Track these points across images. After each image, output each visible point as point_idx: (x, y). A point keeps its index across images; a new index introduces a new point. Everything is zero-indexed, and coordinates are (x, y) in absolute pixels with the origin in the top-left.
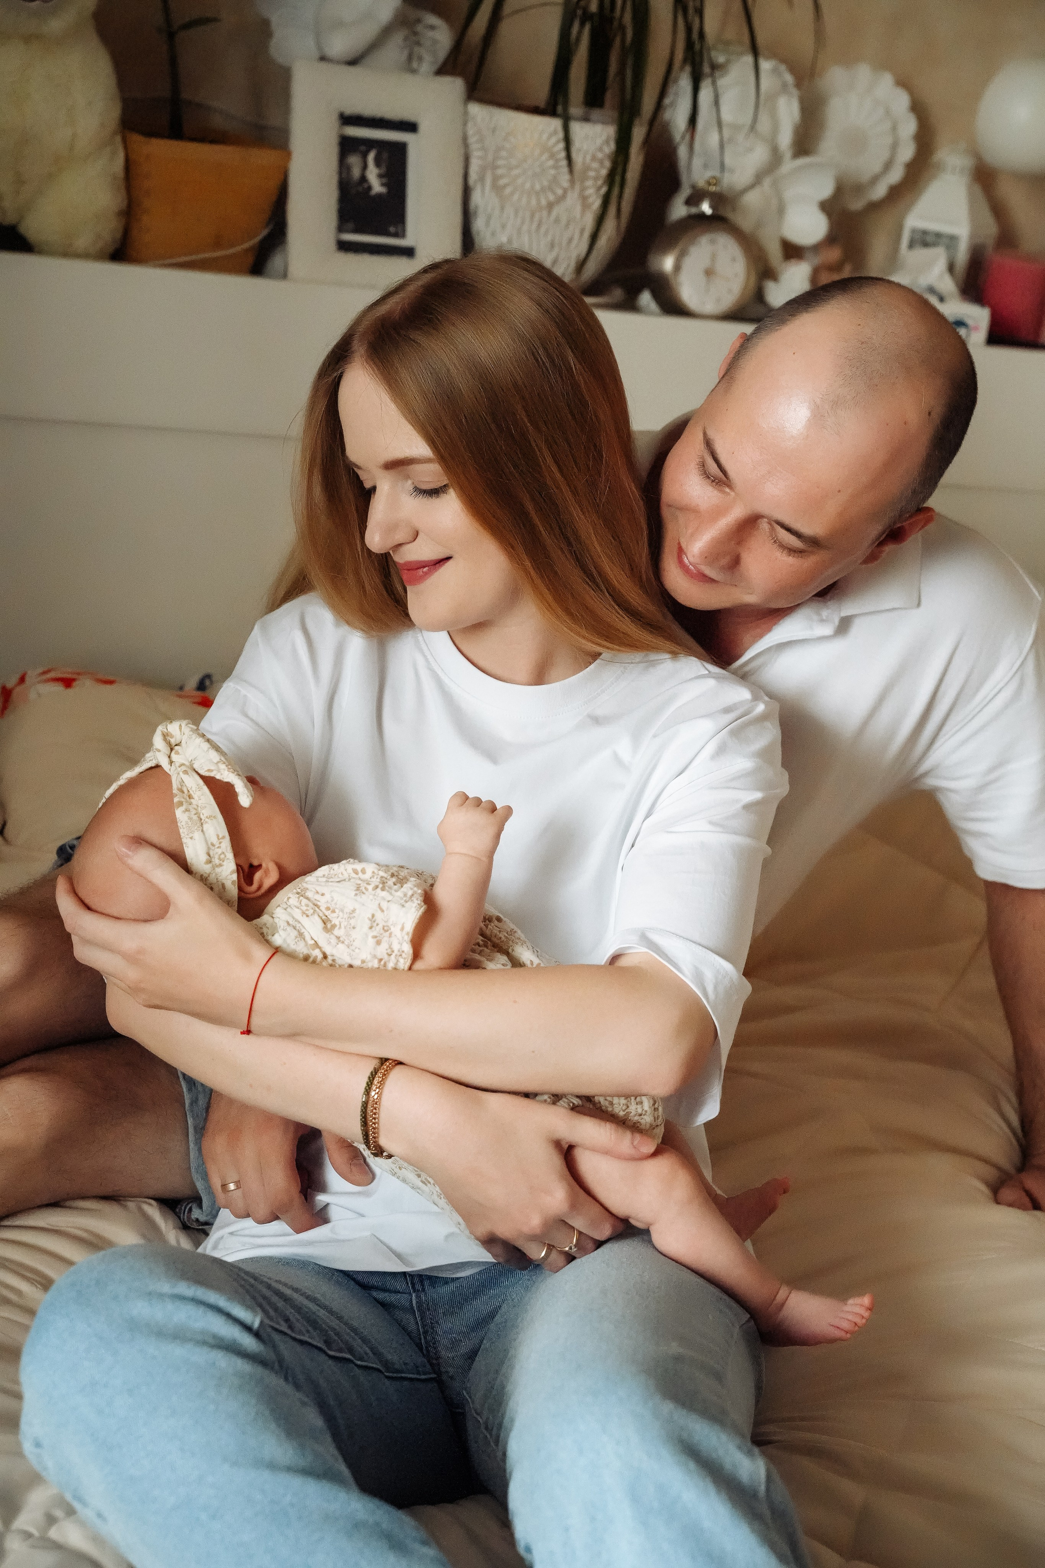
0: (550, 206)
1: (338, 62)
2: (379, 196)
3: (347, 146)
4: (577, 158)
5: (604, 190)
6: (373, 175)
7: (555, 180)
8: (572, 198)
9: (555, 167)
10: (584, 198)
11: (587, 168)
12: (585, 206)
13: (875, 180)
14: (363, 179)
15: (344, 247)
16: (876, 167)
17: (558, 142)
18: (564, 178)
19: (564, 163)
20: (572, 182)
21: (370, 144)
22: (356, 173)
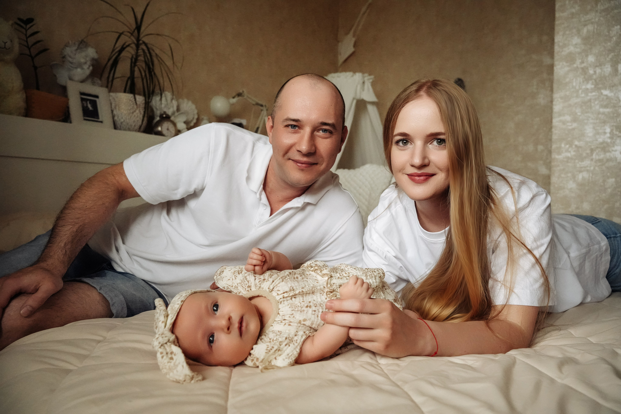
0: (133, 113)
1: (77, 81)
2: (91, 110)
3: (82, 100)
4: (138, 103)
5: (144, 110)
6: (89, 106)
7: (133, 107)
8: (137, 111)
9: (133, 104)
10: (140, 112)
11: (140, 105)
12: (141, 114)
13: (192, 121)
14: (87, 106)
15: (85, 119)
16: (191, 119)
17: (133, 99)
18: (135, 107)
19: (135, 104)
20: (137, 108)
21: (88, 100)
22: (85, 105)
